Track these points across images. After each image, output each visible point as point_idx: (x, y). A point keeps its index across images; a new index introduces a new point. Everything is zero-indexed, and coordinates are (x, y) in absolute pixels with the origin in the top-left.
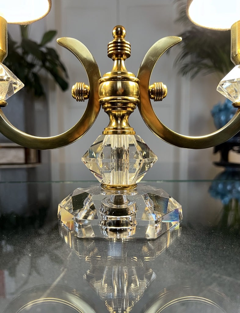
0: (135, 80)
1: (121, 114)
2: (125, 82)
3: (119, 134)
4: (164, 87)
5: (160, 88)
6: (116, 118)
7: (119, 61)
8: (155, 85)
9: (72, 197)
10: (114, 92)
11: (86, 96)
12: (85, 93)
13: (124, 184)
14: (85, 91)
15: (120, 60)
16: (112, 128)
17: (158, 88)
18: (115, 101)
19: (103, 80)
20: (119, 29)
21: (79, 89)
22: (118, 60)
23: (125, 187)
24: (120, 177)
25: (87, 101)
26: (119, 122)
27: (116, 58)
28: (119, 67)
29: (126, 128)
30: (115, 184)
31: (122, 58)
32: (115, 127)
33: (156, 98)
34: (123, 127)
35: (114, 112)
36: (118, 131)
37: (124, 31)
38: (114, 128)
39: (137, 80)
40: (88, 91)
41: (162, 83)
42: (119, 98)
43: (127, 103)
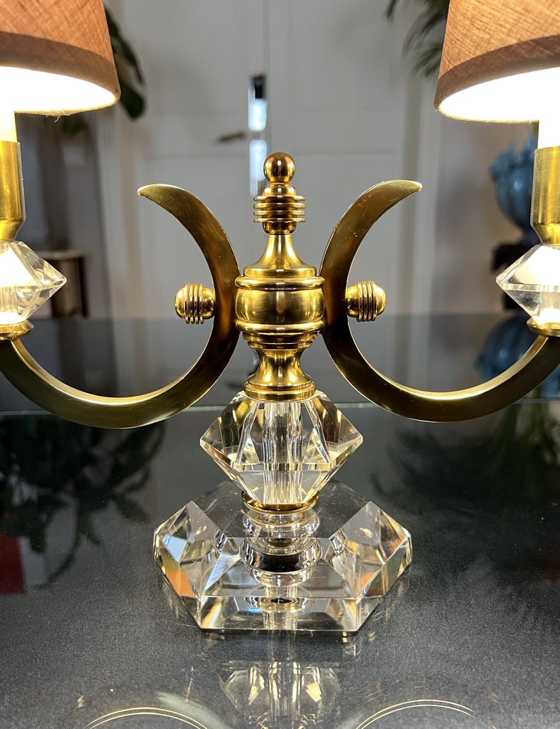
0: (315, 284)
1: (283, 359)
2: (294, 294)
4: (379, 293)
5: (370, 296)
6: (274, 365)
7: (280, 237)
8: (358, 289)
10: (269, 313)
11: (209, 314)
12: (207, 306)
13: (291, 502)
14: (204, 303)
15: (283, 234)
16: (266, 385)
17: (366, 296)
18: (272, 334)
19: (245, 284)
20: (279, 163)
21: (191, 300)
22: (277, 234)
23: (293, 508)
26: (280, 375)
27: (273, 231)
28: (280, 257)
29: (295, 385)
30: (272, 502)
31: (286, 231)
32: (271, 385)
33: (360, 317)
34: (289, 384)
35: (270, 354)
36: (279, 393)
37: (290, 166)
38: (270, 388)
39: (319, 284)
40: (212, 302)
41: (374, 286)
42: (280, 328)
43: (296, 338)
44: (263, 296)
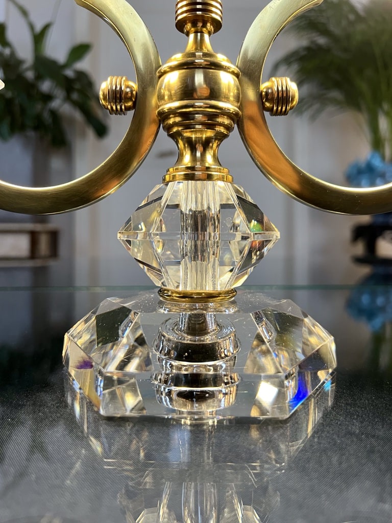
0: (233, 70)
1: (202, 138)
2: (212, 72)
3: (199, 180)
4: (293, 88)
5: (284, 89)
6: (192, 145)
7: (199, 34)
8: (273, 82)
9: (96, 316)
10: (188, 91)
11: (130, 104)
12: (128, 96)
13: (209, 289)
14: (127, 93)
15: (202, 32)
16: (184, 166)
17: (280, 89)
18: (191, 109)
19: (165, 69)
21: (114, 88)
22: (196, 32)
23: (210, 296)
24: (201, 273)
25: (131, 113)
26: (198, 154)
27: (193, 29)
28: (199, 44)
29: (213, 167)
30: (189, 289)
31: (205, 29)
32: (189, 165)
33: (275, 108)
34: (207, 165)
35: (187, 134)
36: (196, 173)
38: (188, 168)
39: (236, 72)
40: (134, 93)
41: (288, 79)
42: (198, 103)
43: (215, 116)
44: (182, 73)
